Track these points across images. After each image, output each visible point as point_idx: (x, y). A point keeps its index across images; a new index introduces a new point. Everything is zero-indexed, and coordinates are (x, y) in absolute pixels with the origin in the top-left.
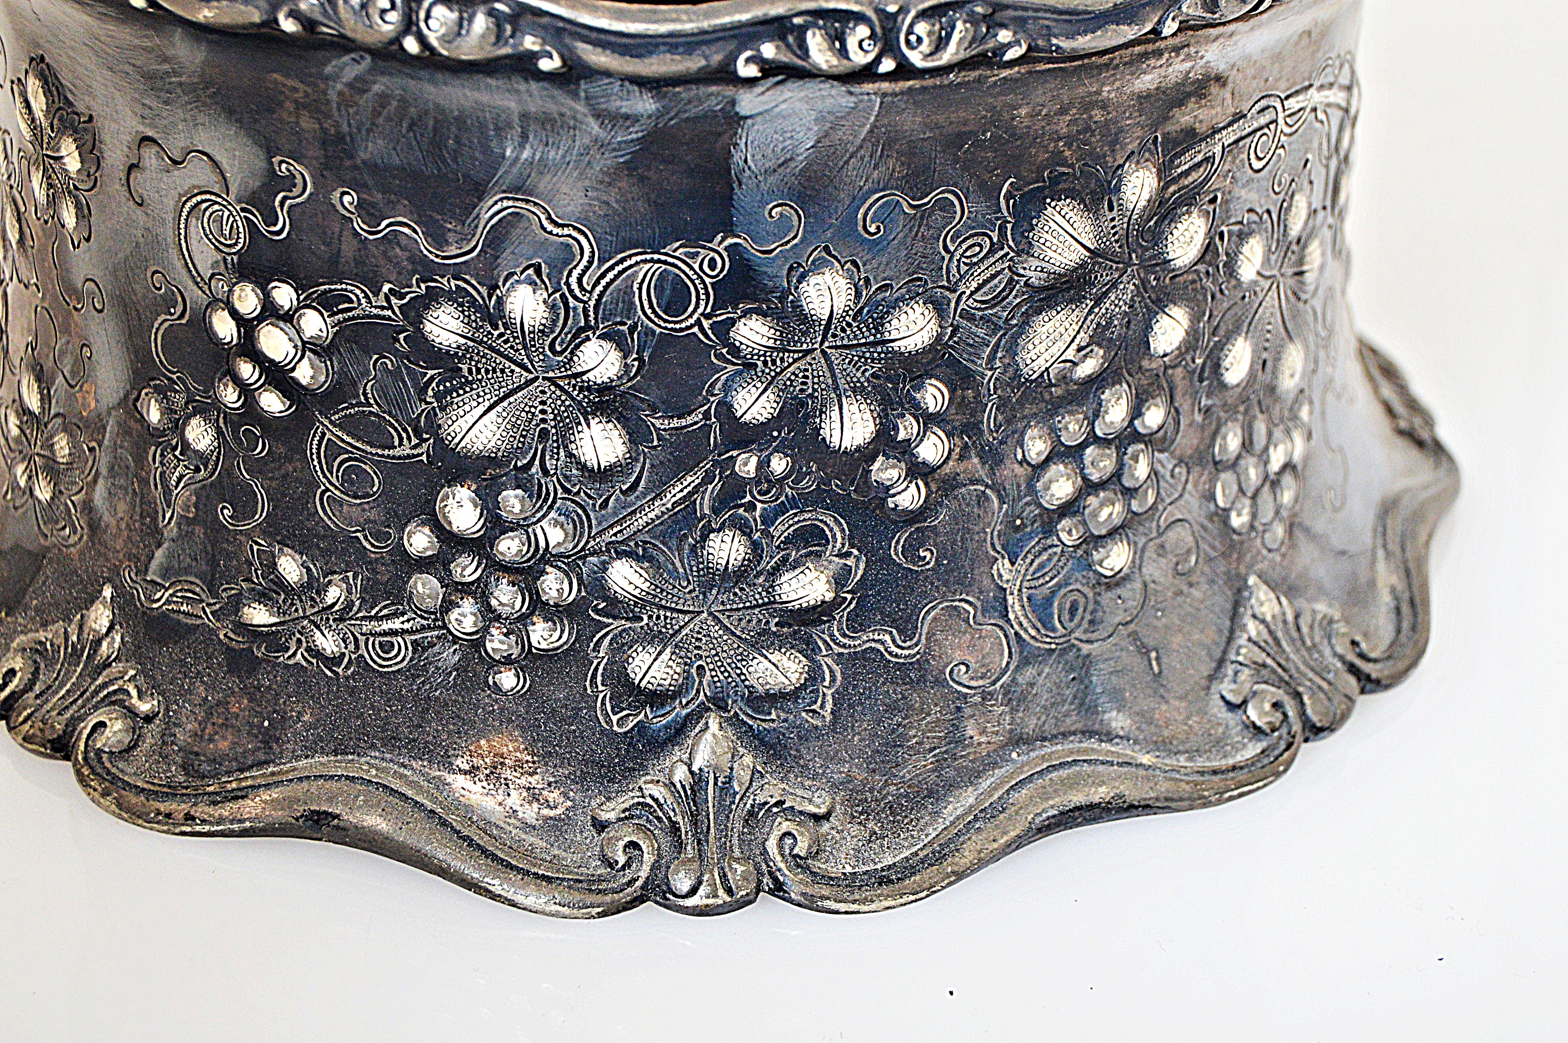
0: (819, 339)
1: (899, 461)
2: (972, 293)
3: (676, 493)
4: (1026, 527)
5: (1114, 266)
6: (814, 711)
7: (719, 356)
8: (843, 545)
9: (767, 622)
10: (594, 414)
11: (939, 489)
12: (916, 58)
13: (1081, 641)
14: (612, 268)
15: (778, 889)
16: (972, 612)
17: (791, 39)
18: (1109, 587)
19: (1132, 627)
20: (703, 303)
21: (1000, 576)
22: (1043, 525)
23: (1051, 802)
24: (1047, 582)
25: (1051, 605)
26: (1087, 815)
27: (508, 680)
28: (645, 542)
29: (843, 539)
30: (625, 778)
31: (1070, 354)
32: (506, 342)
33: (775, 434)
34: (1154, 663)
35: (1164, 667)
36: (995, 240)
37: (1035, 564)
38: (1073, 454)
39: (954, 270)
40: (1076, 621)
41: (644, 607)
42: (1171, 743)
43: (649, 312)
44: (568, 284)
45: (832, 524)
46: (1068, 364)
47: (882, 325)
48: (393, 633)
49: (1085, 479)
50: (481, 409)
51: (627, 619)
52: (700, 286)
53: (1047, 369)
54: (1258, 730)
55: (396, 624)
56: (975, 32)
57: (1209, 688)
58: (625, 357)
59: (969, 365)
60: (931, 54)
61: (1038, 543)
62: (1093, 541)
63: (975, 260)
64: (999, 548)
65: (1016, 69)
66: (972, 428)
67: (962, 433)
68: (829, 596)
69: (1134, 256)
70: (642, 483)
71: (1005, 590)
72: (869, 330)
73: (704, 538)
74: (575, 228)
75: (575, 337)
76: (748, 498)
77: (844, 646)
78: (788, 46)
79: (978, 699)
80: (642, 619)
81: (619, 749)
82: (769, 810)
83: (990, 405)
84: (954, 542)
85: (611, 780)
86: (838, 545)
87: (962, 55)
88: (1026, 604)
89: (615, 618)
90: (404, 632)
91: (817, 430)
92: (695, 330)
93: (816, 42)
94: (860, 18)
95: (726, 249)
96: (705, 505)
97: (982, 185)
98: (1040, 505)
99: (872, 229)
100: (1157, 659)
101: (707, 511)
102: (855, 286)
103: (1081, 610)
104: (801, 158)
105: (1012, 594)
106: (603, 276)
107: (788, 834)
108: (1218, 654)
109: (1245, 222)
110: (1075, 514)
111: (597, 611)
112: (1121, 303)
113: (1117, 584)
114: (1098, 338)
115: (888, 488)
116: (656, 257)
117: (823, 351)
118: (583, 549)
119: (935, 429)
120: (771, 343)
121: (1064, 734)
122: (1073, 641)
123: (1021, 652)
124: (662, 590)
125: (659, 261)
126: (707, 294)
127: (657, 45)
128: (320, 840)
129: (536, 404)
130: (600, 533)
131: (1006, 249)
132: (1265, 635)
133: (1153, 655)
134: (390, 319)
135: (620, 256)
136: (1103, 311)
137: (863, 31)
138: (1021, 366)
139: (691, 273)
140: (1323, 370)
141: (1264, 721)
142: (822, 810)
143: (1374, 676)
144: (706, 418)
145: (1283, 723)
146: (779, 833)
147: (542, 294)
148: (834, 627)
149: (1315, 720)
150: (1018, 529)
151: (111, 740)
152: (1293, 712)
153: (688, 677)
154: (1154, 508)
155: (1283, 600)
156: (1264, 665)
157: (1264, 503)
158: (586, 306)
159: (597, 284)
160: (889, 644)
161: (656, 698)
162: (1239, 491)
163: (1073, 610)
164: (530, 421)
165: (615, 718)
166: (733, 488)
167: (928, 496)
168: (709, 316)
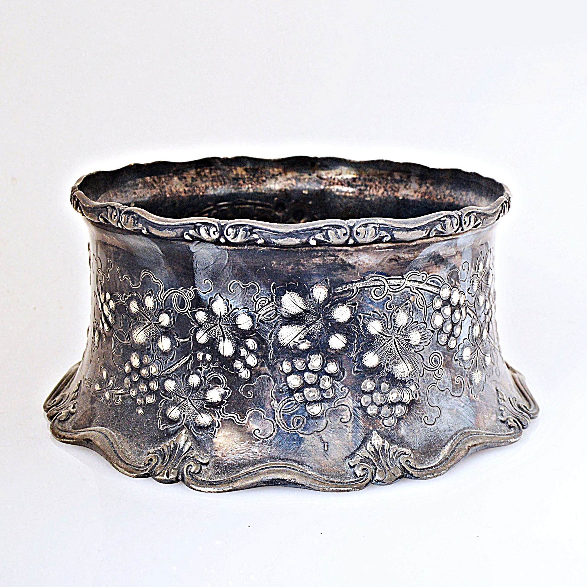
0: (218, 321)
1: (241, 362)
2: (263, 315)
3: (182, 363)
4: (283, 392)
5: (314, 317)
6: (212, 434)
7: (193, 322)
8: (226, 385)
9: (203, 405)
10: (164, 335)
11: (255, 374)
12: (229, 238)
13: (300, 433)
14: (167, 293)
15: (183, 480)
16: (263, 415)
17: (197, 230)
18: (312, 418)
19: (319, 433)
20: (188, 306)
21: (273, 406)
22: (289, 393)
23: (270, 475)
24: (289, 411)
25: (290, 419)
26: (282, 482)
27: (140, 411)
28: (175, 375)
29: (226, 383)
30: (160, 443)
31: (296, 340)
32: (146, 312)
33: (207, 348)
34: (326, 447)
35: (329, 448)
36: (270, 300)
37: (286, 405)
38: (301, 373)
39: (257, 307)
40: (299, 426)
41: (173, 394)
42: (324, 471)
43: (176, 306)
44: (158, 296)
45: (223, 378)
46: (296, 344)
47: (236, 320)
48: (119, 394)
49: (304, 381)
50: (140, 330)
51: (169, 397)
52: (188, 301)
53: (289, 343)
54: (356, 475)
55: (120, 392)
56: (246, 233)
57: (345, 460)
58: (170, 319)
59: (263, 337)
60: (234, 238)
61: (287, 398)
62: (306, 402)
63: (264, 305)
64: (274, 396)
65: (265, 248)
66: (265, 357)
67: (262, 358)
68: (220, 400)
69: (321, 315)
70: (175, 358)
71: (275, 410)
72: (232, 320)
73: (188, 376)
74: (159, 281)
75: (159, 312)
76: (200, 366)
77: (223, 416)
78: (196, 231)
79: (261, 442)
80: (172, 398)
81: (160, 435)
82: (190, 459)
83: (271, 351)
84: (259, 392)
85: (156, 443)
86: (224, 385)
87: (243, 240)
88: (282, 417)
89: (166, 396)
90: (122, 394)
91: (218, 348)
92: (187, 313)
93: (202, 230)
94: (214, 226)
95: (194, 291)
96: (189, 366)
97: (264, 283)
98: (288, 386)
99: (232, 290)
100: (327, 446)
101: (190, 368)
102: (227, 306)
103: (301, 423)
104: (211, 267)
105: (277, 412)
106: (165, 295)
107: (191, 465)
108: (352, 450)
109: (372, 315)
110: (301, 392)
111: (162, 394)
112: (317, 329)
113: (316, 419)
114: (307, 337)
115: (238, 370)
116: (177, 291)
117: (220, 325)
118: (160, 375)
119: (252, 355)
120: (205, 320)
121: (287, 459)
122: (297, 432)
123: (278, 431)
124: (177, 390)
125: (178, 292)
126: (189, 303)
127: (165, 228)
128: (88, 448)
129: (151, 330)
130: (164, 371)
131: (274, 304)
132: (373, 449)
133: (326, 444)
134: (124, 303)
135: (169, 290)
136: (310, 330)
137: (214, 229)
138: (280, 341)
139: (185, 297)
140: (428, 378)
141: (358, 473)
142: (204, 462)
143: (410, 472)
144: (190, 340)
145: (364, 475)
146: (188, 464)
147: (152, 298)
148: (221, 410)
149: (377, 477)
150: (280, 392)
151: (61, 417)
152: (370, 473)
153: (180, 417)
154: (333, 398)
155: (386, 442)
156: (368, 458)
157: (385, 410)
158: (162, 304)
159: (164, 297)
160: (236, 418)
161: (172, 422)
162: (373, 403)
163: (298, 422)
164: (150, 335)
165: (161, 426)
166: (197, 362)
167: (251, 376)
168: (190, 310)
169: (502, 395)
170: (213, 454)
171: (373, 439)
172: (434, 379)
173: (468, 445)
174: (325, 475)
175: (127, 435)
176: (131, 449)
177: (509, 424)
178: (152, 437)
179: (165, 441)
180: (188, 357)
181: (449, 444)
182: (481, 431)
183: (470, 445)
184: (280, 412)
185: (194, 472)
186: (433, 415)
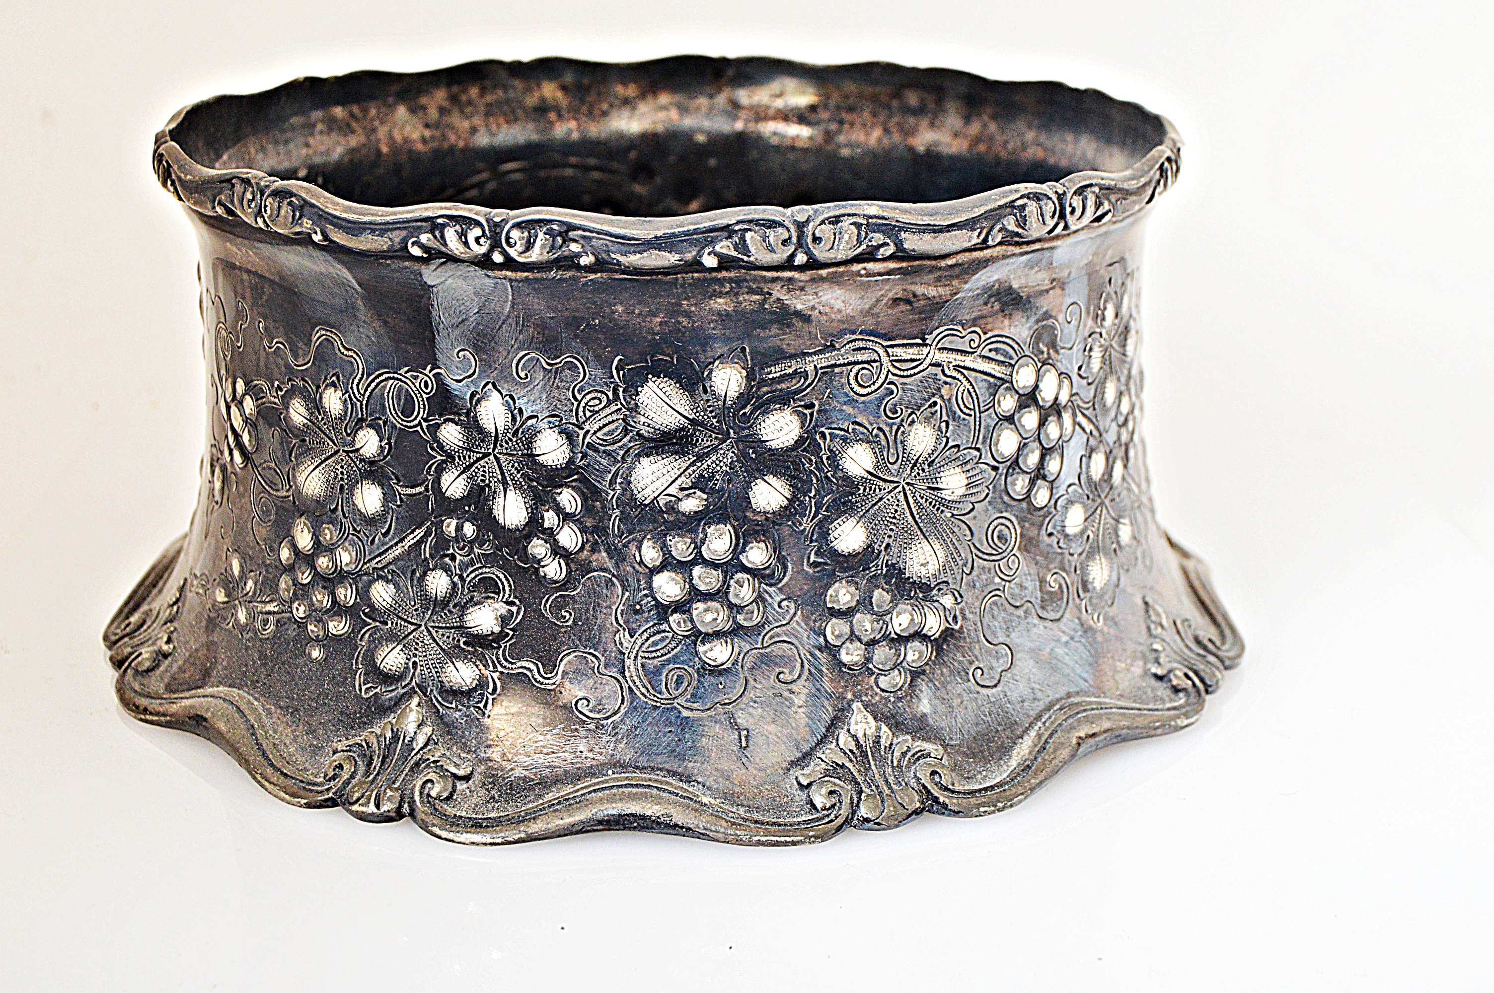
0: (492, 446)
1: (546, 542)
2: (595, 432)
3: (409, 541)
4: (643, 611)
5: (714, 435)
6: (479, 708)
7: (432, 449)
8: (510, 596)
9: (459, 641)
10: (366, 478)
11: (577, 569)
12: (512, 253)
13: (683, 707)
14: (373, 381)
15: (412, 814)
16: (597, 664)
17: (437, 233)
18: (712, 672)
19: (728, 708)
20: (422, 410)
21: (621, 644)
22: (658, 613)
23: (614, 805)
24: (658, 657)
25: (660, 674)
26: (641, 822)
27: (316, 654)
28: (393, 571)
29: (510, 591)
30: (360, 728)
31: (673, 490)
32: (325, 424)
33: (467, 508)
34: (743, 739)
35: (751, 743)
36: (611, 397)
37: (650, 642)
38: (684, 567)
39: (581, 414)
40: (680, 691)
41: (389, 615)
42: (738, 797)
43: (393, 412)
44: (352, 388)
45: (504, 580)
46: (673, 499)
47: (531, 443)
48: (269, 613)
49: (693, 587)
50: (312, 467)
51: (380, 622)
52: (420, 399)
53: (655, 498)
54: (814, 806)
55: (270, 607)
56: (553, 241)
57: (789, 770)
58: (381, 441)
59: (596, 484)
60: (524, 252)
61: (653, 626)
62: (697, 636)
63: (596, 409)
64: (621, 622)
65: (599, 274)
66: (600, 530)
67: (593, 532)
68: (497, 629)
69: (731, 431)
70: (392, 531)
71: (624, 654)
72: (523, 445)
73: (425, 574)
74: (355, 352)
75: (356, 424)
76: (451, 551)
77: (505, 667)
78: (435, 237)
79: (592, 727)
80: (387, 624)
81: (361, 708)
82: (428, 765)
83: (614, 516)
84: (588, 611)
85: (352, 728)
86: (507, 596)
87: (546, 257)
88: (640, 669)
89: (374, 620)
90: (274, 613)
91: (491, 509)
92: (418, 428)
93: (451, 234)
94: (478, 224)
95: (433, 375)
96: (426, 550)
97: (598, 357)
98: (655, 599)
99: (522, 375)
100: (746, 737)
101: (428, 556)
102: (512, 412)
103: (685, 684)
104: (472, 319)
105: (629, 658)
106: (369, 385)
107: (431, 781)
108: (806, 748)
109: (850, 430)
110: (684, 612)
111: (365, 614)
112: (722, 464)
113: (721, 673)
114: (700, 484)
115: (539, 561)
116: (396, 376)
117: (495, 456)
118: (360, 570)
119: (571, 524)
120: (461, 444)
121: (653, 769)
122: (675, 705)
123: (632, 703)
124: (400, 606)
125: (397, 379)
126: (424, 404)
127: (365, 229)
128: (199, 735)
129: (339, 467)
130: (370, 561)
131: (619, 406)
132: (853, 746)
133: (744, 733)
134: (276, 404)
135: (377, 373)
136: (705, 466)
137: (477, 232)
138: (636, 492)
139: (415, 389)
140: (984, 577)
141: (819, 801)
142: (461, 773)
143: (941, 800)
144: (427, 490)
145: (833, 806)
146: (425, 779)
147: (339, 393)
148: (500, 653)
149: (863, 812)
150: (637, 612)
151: (139, 663)
152: (846, 801)
153: (407, 668)
154: (760, 626)
155: (884, 728)
156: (843, 766)
157: (882, 653)
158: (362, 405)
159: (366, 390)
160: (536, 672)
161: (388, 678)
162: (853, 637)
163: (679, 682)
164: (335, 478)
165: (364, 688)
166: (442, 542)
167: (569, 573)
168: (426, 420)
169: (1158, 615)
170: (483, 755)
171: (853, 721)
172: (997, 580)
173: (1077, 734)
174: (742, 805)
175: (288, 707)
176: (295, 739)
177: (1175, 682)
178: (342, 713)
179: (371, 723)
180: (424, 529)
181: (1033, 733)
182: (1107, 700)
183: (1082, 734)
184: (636, 657)
185: (438, 797)
186: (995, 664)
